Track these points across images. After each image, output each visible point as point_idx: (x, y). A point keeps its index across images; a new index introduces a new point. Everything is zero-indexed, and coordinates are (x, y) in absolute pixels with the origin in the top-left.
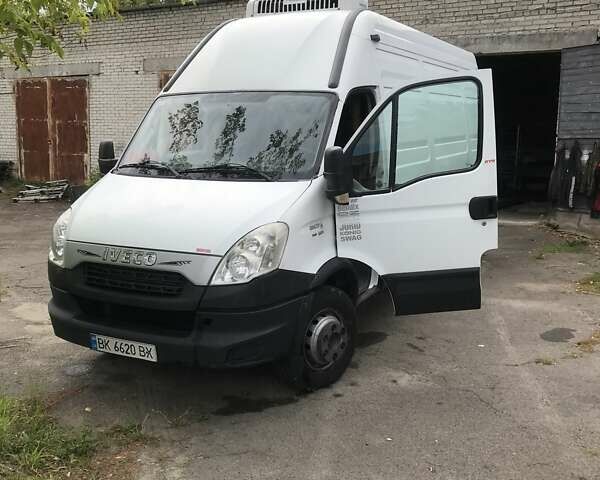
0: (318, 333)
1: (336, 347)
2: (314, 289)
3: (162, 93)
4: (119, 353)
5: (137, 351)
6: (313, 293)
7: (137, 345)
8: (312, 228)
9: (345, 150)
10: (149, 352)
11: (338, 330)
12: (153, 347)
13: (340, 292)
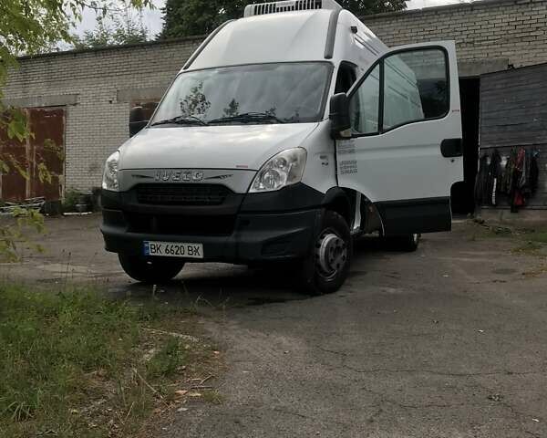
0: (325, 245)
1: (339, 259)
2: (324, 206)
3: (182, 71)
4: (170, 255)
5: (186, 251)
6: (323, 210)
7: (186, 245)
8: (321, 157)
9: (347, 94)
10: (196, 251)
11: (341, 244)
12: (201, 246)
13: (340, 216)
